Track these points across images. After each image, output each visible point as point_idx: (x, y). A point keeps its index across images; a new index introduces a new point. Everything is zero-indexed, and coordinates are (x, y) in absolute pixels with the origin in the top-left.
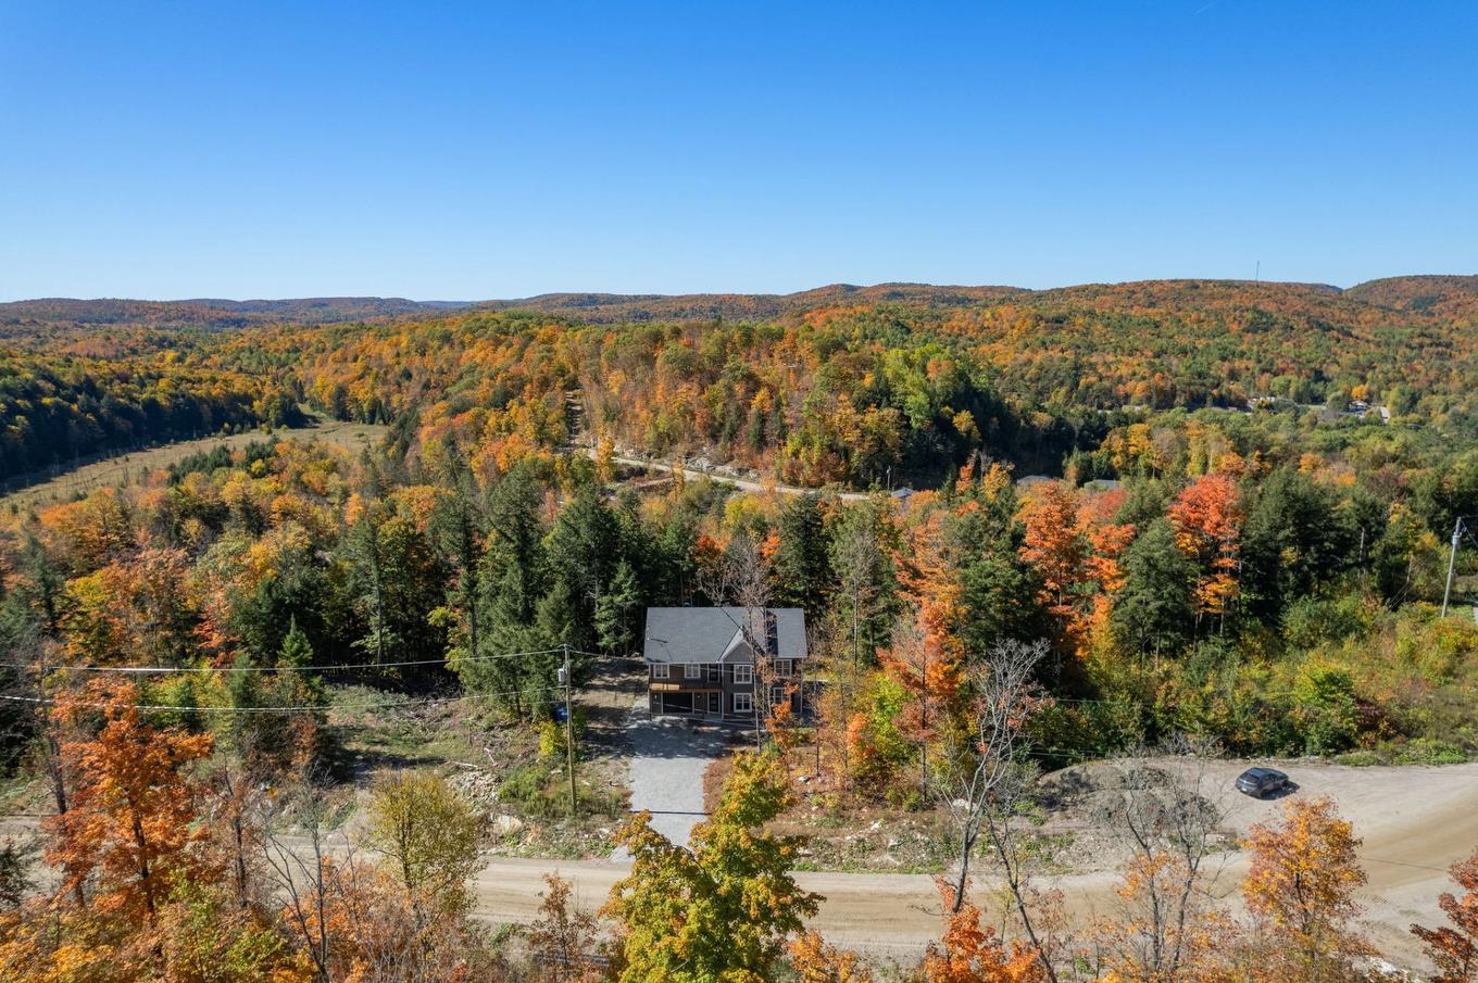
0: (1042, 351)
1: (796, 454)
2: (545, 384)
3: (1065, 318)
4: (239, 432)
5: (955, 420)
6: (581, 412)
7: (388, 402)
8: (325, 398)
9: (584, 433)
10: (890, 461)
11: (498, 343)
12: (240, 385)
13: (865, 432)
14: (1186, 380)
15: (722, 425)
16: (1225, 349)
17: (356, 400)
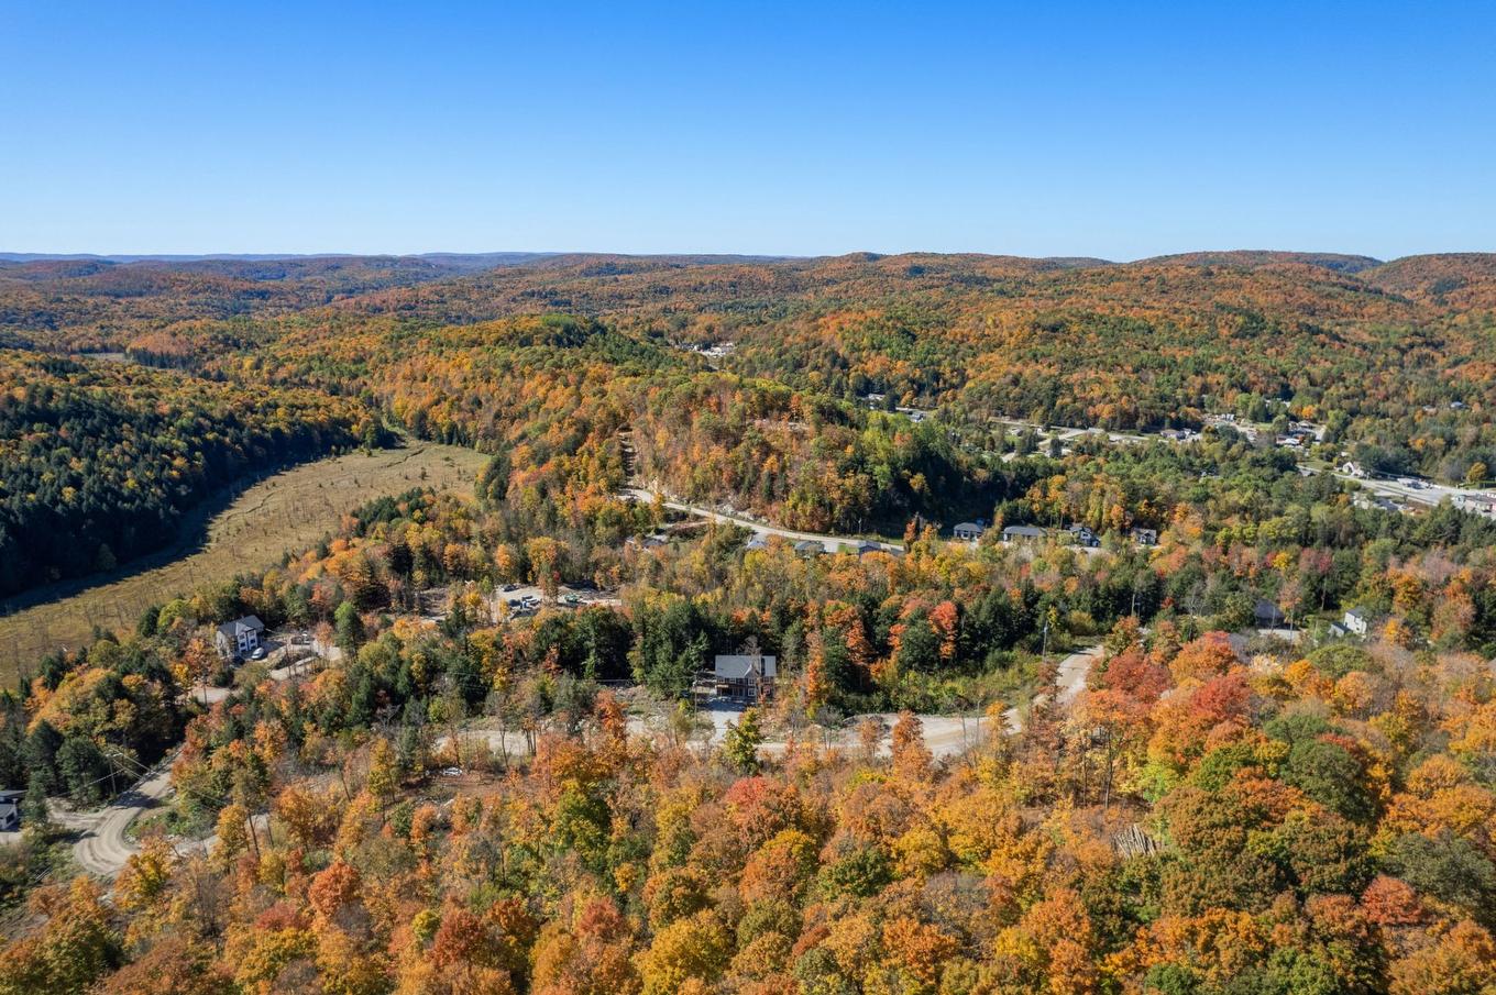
0: (1033, 363)
1: (795, 507)
2: (604, 433)
3: (1062, 325)
4: (344, 454)
5: (911, 481)
6: (633, 454)
7: (464, 428)
8: (407, 417)
9: (637, 476)
10: (861, 513)
11: (555, 377)
12: (337, 410)
13: (845, 492)
14: (1147, 403)
15: (742, 479)
16: (1201, 363)
17: (435, 424)
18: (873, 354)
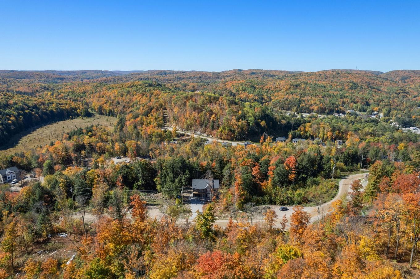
0: (291, 95)
1: (221, 131)
2: (157, 110)
3: (299, 85)
4: (74, 118)
5: (261, 123)
6: (167, 117)
7: (114, 111)
8: (96, 108)
9: (168, 123)
10: (244, 134)
11: (143, 95)
12: (73, 105)
13: (239, 126)
14: (329, 105)
15: (203, 123)
16: (342, 95)
17: (105, 110)
18: (243, 92)
